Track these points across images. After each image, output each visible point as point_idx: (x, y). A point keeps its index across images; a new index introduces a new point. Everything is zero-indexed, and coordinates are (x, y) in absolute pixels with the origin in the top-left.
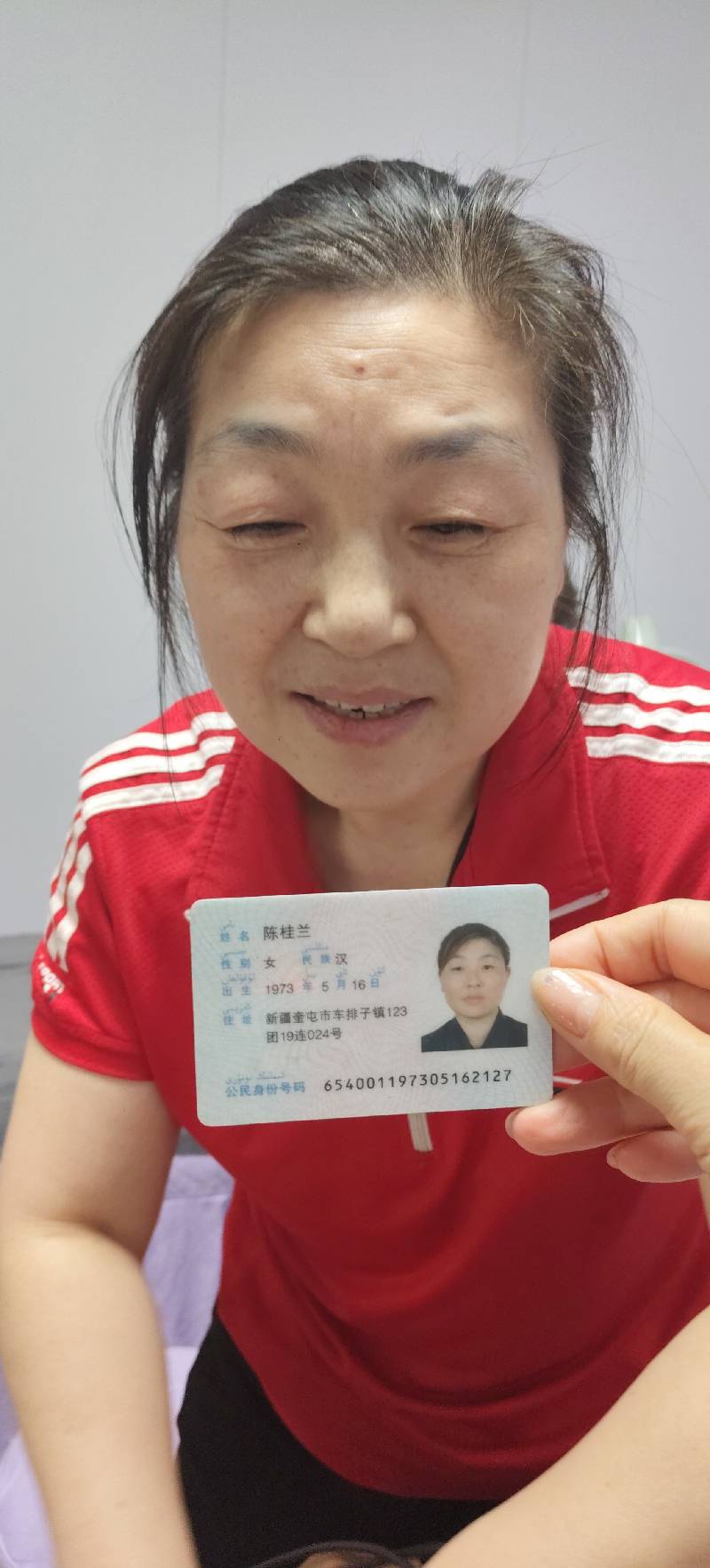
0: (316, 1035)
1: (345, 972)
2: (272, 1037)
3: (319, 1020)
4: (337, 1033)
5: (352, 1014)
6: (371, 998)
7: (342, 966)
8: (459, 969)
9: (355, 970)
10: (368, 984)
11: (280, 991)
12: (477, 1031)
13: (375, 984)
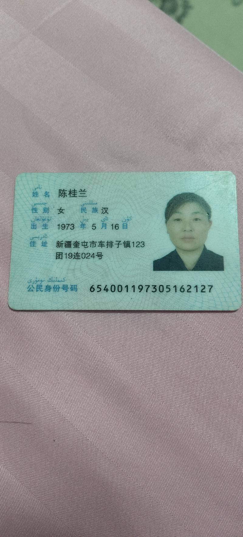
0: (86, 256)
1: (107, 219)
2: (59, 256)
3: (89, 247)
4: (100, 256)
5: (110, 244)
6: (122, 235)
7: (106, 215)
8: (178, 220)
9: (113, 217)
10: (121, 226)
11: (66, 228)
12: (190, 259)
13: (125, 226)
